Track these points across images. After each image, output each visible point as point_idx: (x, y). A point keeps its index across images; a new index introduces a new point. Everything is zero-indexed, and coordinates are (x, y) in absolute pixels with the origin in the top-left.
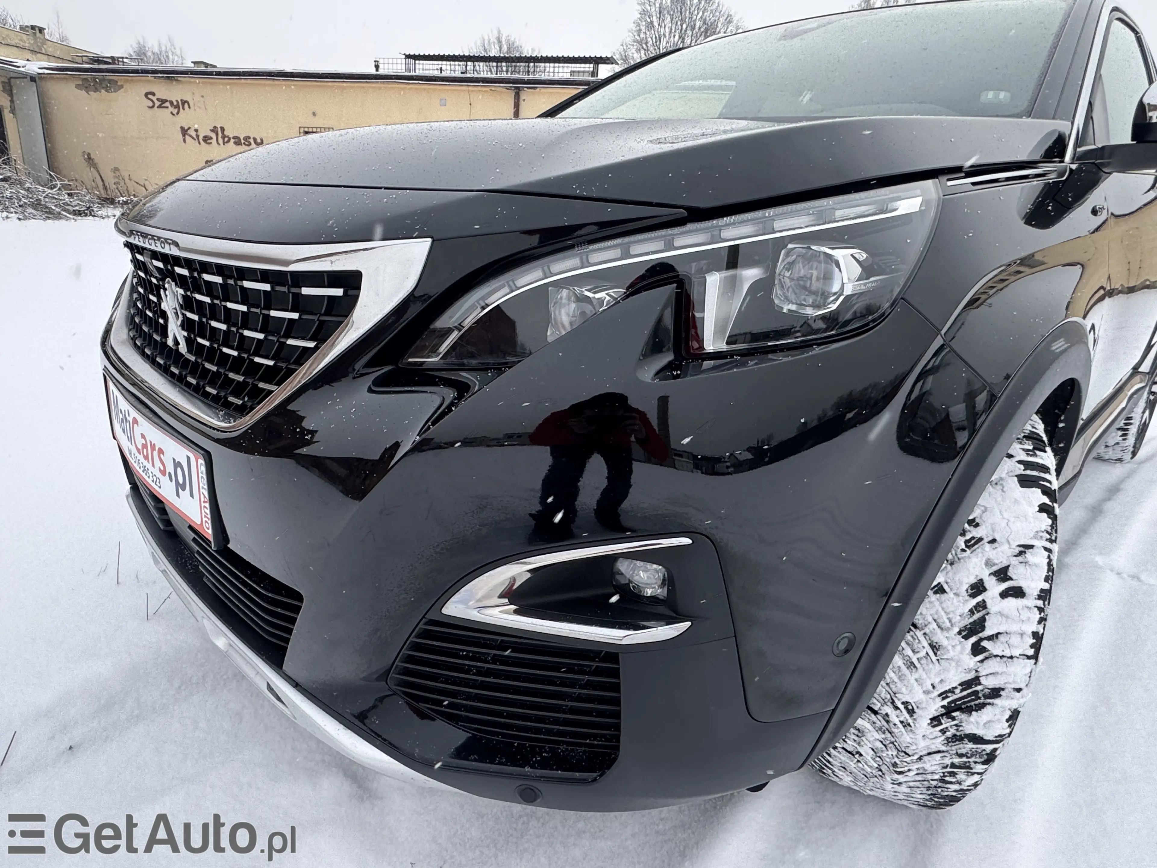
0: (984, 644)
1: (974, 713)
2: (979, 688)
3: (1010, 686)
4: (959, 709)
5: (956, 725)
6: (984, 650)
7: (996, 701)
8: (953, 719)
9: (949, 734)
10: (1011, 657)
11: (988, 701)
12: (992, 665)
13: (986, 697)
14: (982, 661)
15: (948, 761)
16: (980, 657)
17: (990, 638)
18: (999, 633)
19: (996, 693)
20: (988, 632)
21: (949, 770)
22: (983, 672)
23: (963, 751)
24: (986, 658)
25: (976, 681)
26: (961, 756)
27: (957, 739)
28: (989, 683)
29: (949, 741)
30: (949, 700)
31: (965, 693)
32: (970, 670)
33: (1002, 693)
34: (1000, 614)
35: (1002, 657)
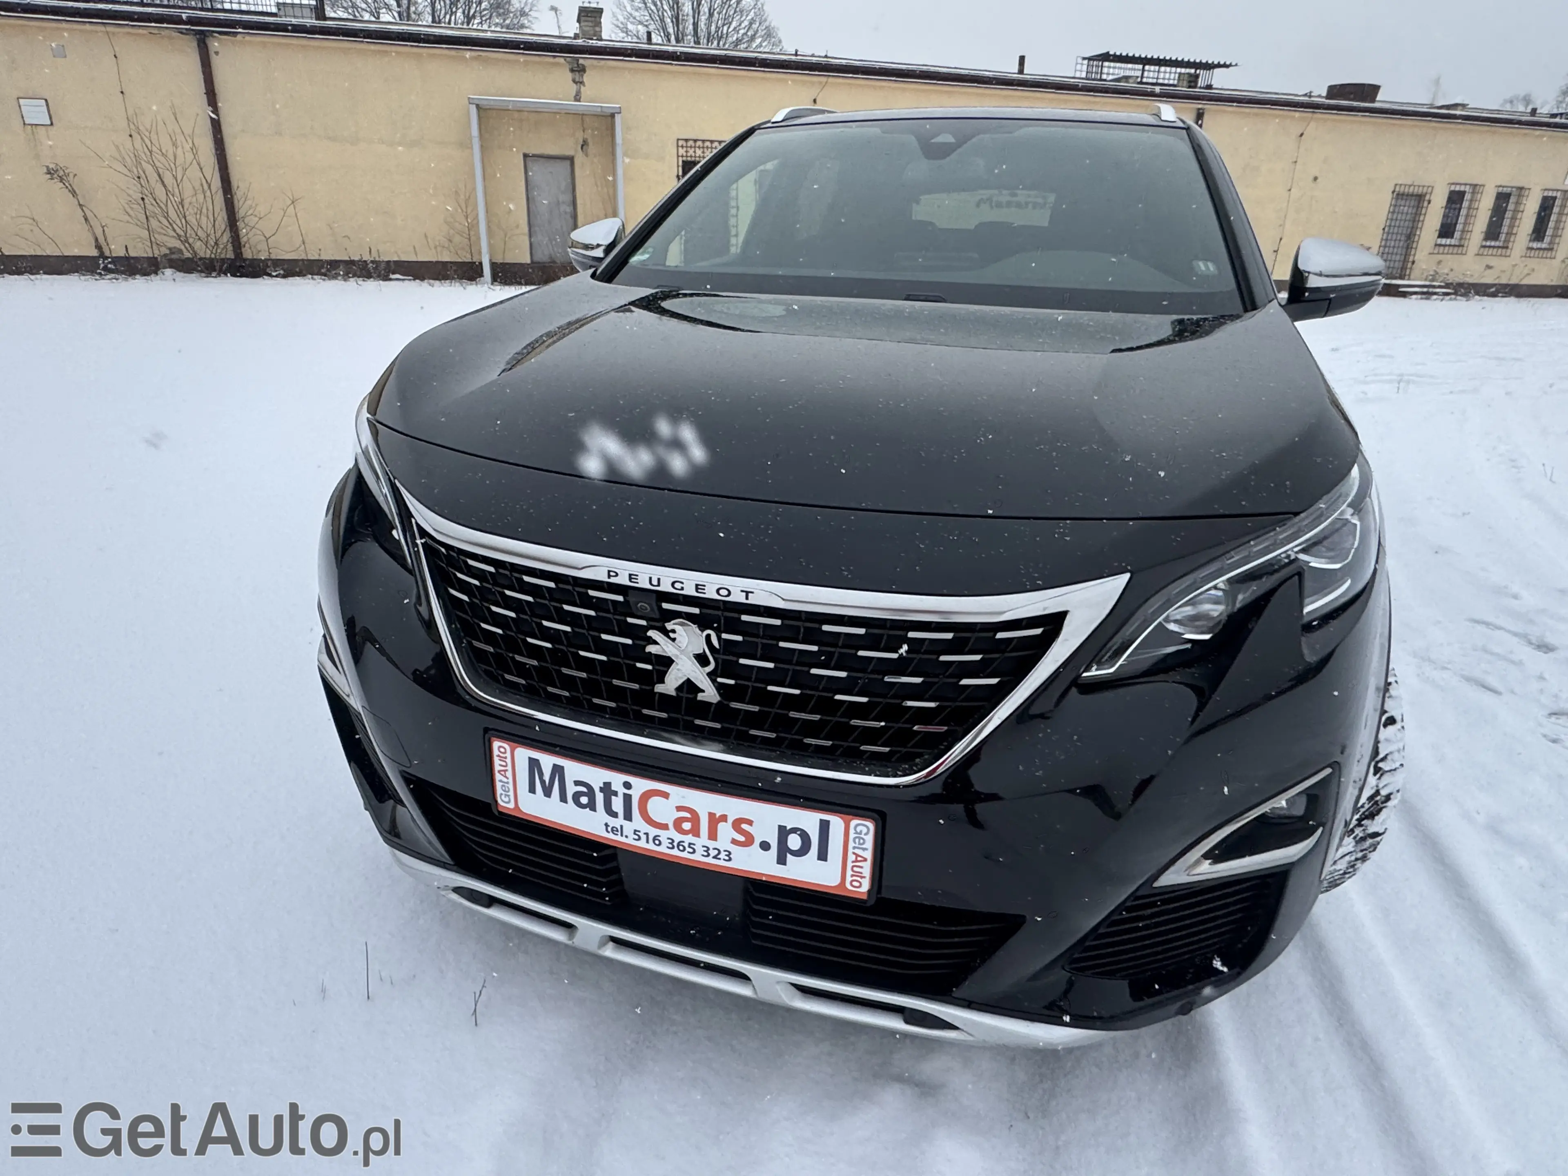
0: (1380, 765)
1: (1376, 818)
2: (1378, 798)
3: (1395, 791)
4: (1367, 818)
5: (1364, 830)
6: (1380, 769)
7: (1389, 804)
8: (1362, 826)
9: (1358, 838)
10: (1395, 770)
11: (1384, 805)
12: (1386, 779)
13: (1382, 803)
14: (1379, 778)
15: (1353, 858)
16: (1378, 776)
17: (1384, 759)
18: (1387, 755)
19: (1388, 798)
20: (1381, 756)
21: (1352, 863)
22: (1381, 786)
23: (1365, 847)
24: (1382, 775)
25: (1377, 793)
26: (1362, 851)
27: (1363, 839)
28: (1384, 792)
29: (1357, 842)
30: (1360, 813)
31: (1370, 804)
32: (1372, 788)
33: (1392, 796)
34: (1387, 740)
35: (1390, 771)
